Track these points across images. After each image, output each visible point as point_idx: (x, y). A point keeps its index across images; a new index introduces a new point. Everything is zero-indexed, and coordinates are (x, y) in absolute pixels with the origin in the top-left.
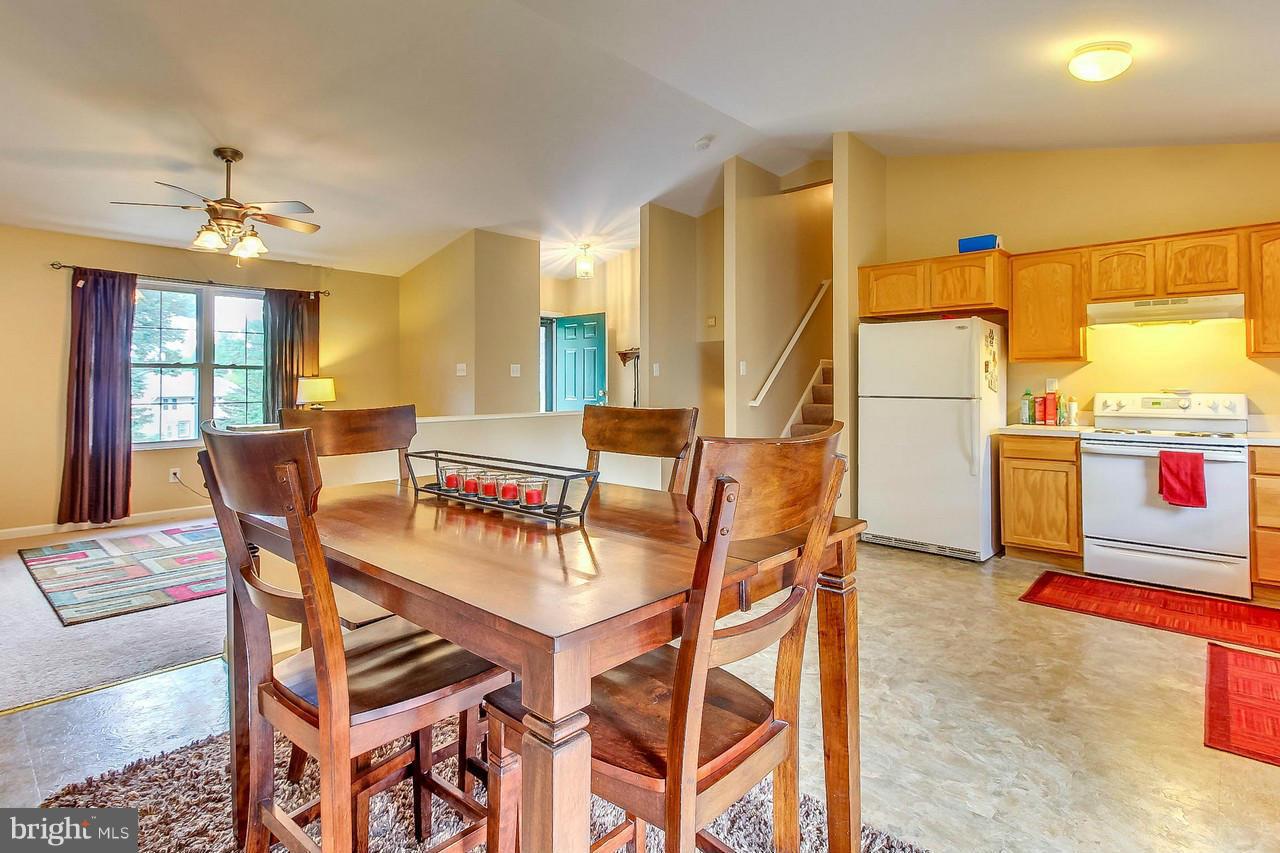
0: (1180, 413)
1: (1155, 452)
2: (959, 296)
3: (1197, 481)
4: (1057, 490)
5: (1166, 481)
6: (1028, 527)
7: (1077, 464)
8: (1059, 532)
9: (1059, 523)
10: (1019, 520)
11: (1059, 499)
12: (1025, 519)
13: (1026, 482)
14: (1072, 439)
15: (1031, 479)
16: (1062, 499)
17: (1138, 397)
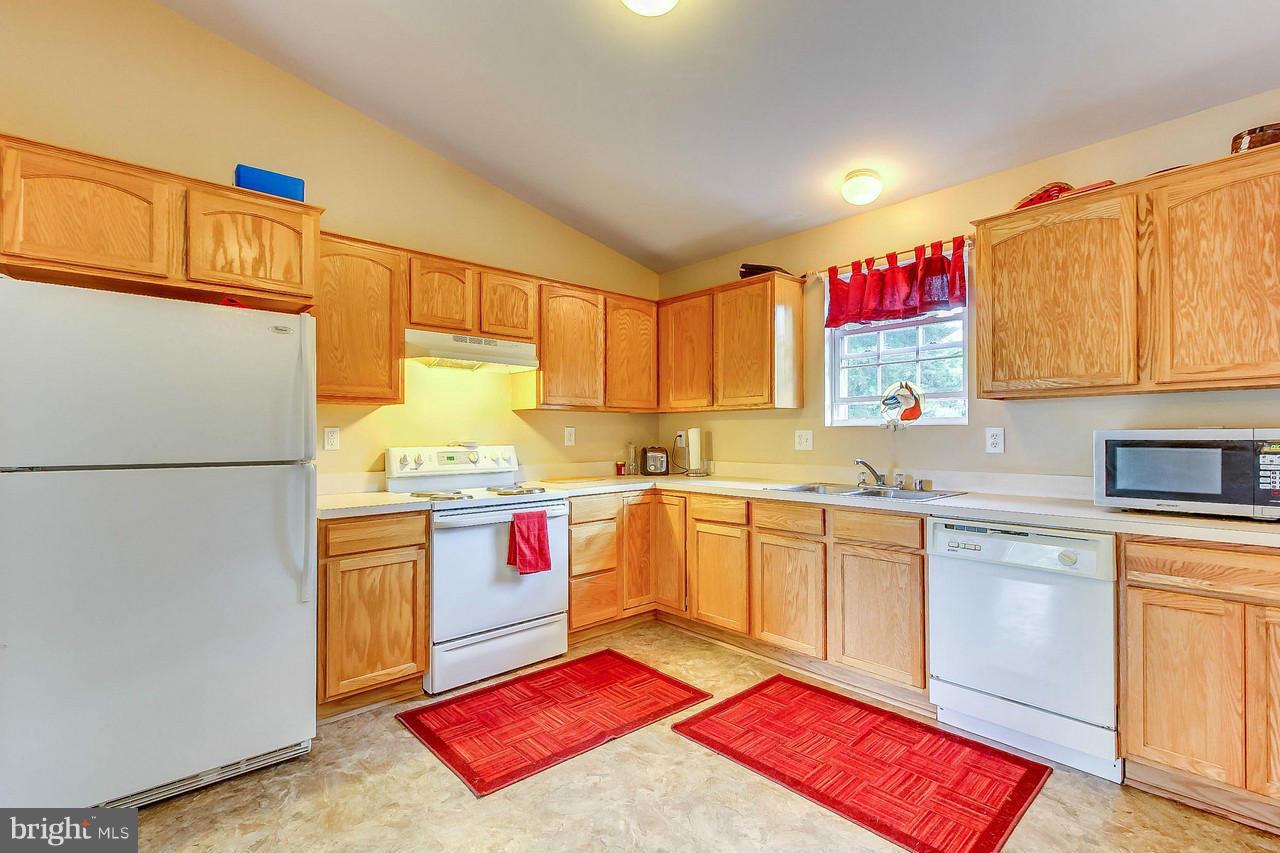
0: (471, 468)
1: (508, 516)
2: (249, 271)
3: (543, 542)
4: (401, 590)
5: (520, 548)
6: (361, 659)
7: (426, 548)
8: (402, 652)
9: (403, 635)
10: (349, 653)
11: (404, 603)
12: (357, 650)
13: (360, 588)
14: (419, 513)
15: (368, 583)
16: (407, 602)
17: (433, 451)
